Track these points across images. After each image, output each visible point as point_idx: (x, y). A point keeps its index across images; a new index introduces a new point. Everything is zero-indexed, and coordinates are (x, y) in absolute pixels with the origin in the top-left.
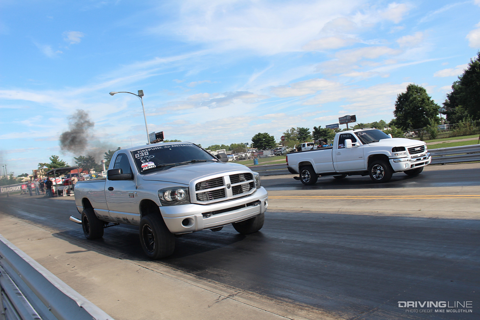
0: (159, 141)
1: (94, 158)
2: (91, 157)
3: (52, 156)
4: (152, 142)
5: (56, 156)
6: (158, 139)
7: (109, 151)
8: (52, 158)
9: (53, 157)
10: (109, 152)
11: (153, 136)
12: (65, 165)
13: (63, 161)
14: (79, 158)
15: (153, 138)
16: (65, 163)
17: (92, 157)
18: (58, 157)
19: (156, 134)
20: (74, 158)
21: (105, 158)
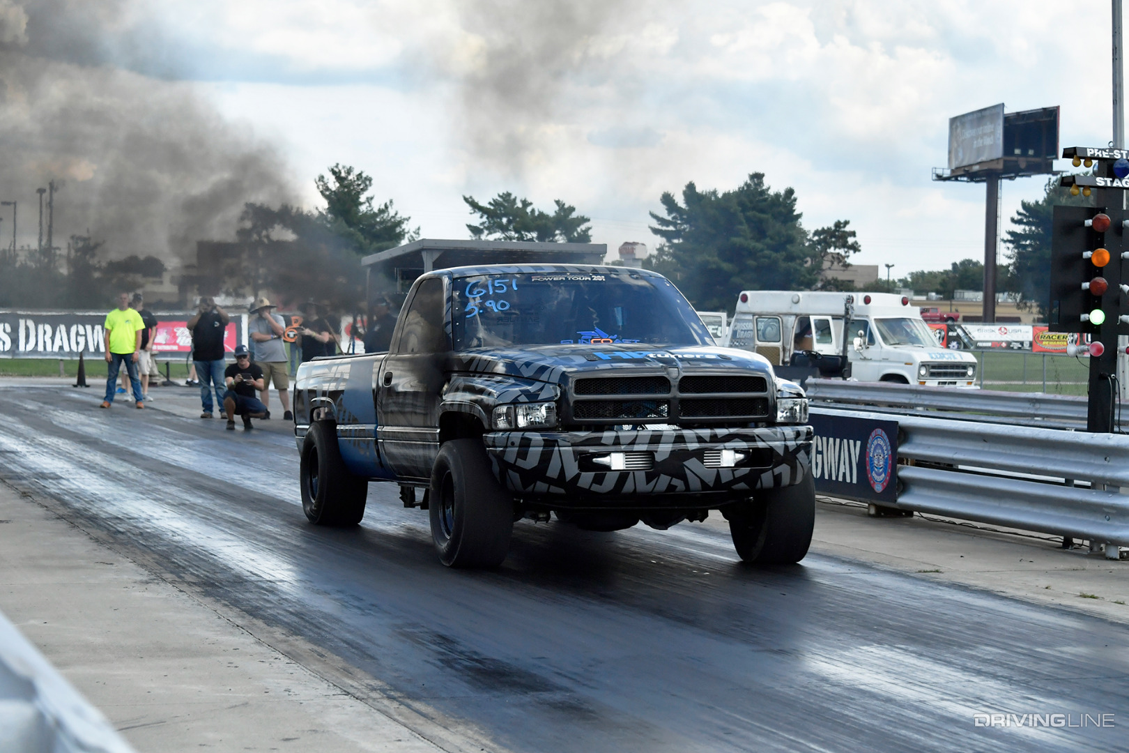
0: (1023, 165)
1: (588, 220)
2: (572, 209)
3: (334, 172)
4: (976, 168)
5: (356, 172)
6: (1017, 151)
7: (691, 187)
8: (333, 185)
9: (339, 178)
10: (685, 193)
11: (988, 128)
12: (400, 236)
13: (392, 212)
14: (496, 203)
15: (988, 141)
16: (405, 226)
17: (574, 215)
18: (366, 181)
19: (1007, 119)
20: (466, 199)
21: (656, 231)
